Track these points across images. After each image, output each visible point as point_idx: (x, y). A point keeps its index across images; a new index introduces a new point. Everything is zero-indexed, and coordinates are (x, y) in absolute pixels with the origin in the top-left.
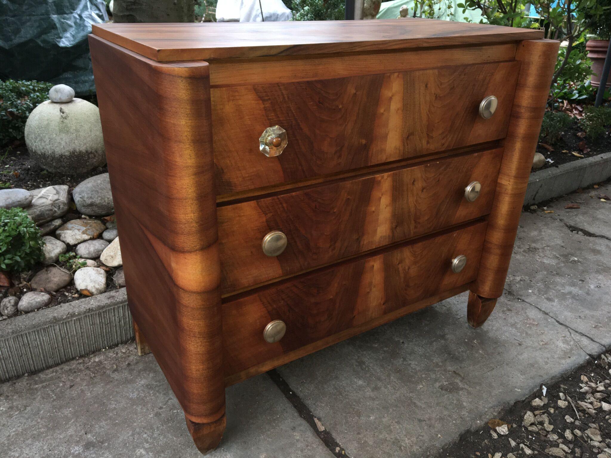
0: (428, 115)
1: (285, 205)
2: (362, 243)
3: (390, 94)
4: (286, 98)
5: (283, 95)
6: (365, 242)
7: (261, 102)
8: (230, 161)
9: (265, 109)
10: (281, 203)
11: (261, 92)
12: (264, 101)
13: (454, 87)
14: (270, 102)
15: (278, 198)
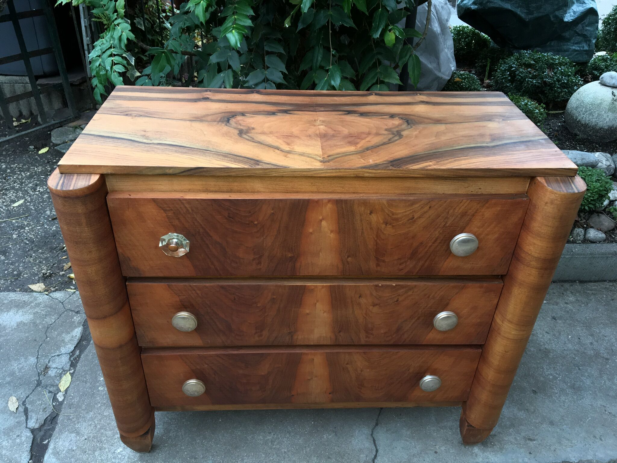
0: (376, 241)
1: (198, 292)
2: (295, 337)
3: (321, 218)
4: (190, 211)
5: (186, 207)
6: (300, 337)
7: (162, 211)
8: (136, 253)
9: (168, 217)
10: (194, 290)
11: (161, 204)
12: (165, 211)
13: (414, 218)
14: (172, 212)
15: (190, 286)
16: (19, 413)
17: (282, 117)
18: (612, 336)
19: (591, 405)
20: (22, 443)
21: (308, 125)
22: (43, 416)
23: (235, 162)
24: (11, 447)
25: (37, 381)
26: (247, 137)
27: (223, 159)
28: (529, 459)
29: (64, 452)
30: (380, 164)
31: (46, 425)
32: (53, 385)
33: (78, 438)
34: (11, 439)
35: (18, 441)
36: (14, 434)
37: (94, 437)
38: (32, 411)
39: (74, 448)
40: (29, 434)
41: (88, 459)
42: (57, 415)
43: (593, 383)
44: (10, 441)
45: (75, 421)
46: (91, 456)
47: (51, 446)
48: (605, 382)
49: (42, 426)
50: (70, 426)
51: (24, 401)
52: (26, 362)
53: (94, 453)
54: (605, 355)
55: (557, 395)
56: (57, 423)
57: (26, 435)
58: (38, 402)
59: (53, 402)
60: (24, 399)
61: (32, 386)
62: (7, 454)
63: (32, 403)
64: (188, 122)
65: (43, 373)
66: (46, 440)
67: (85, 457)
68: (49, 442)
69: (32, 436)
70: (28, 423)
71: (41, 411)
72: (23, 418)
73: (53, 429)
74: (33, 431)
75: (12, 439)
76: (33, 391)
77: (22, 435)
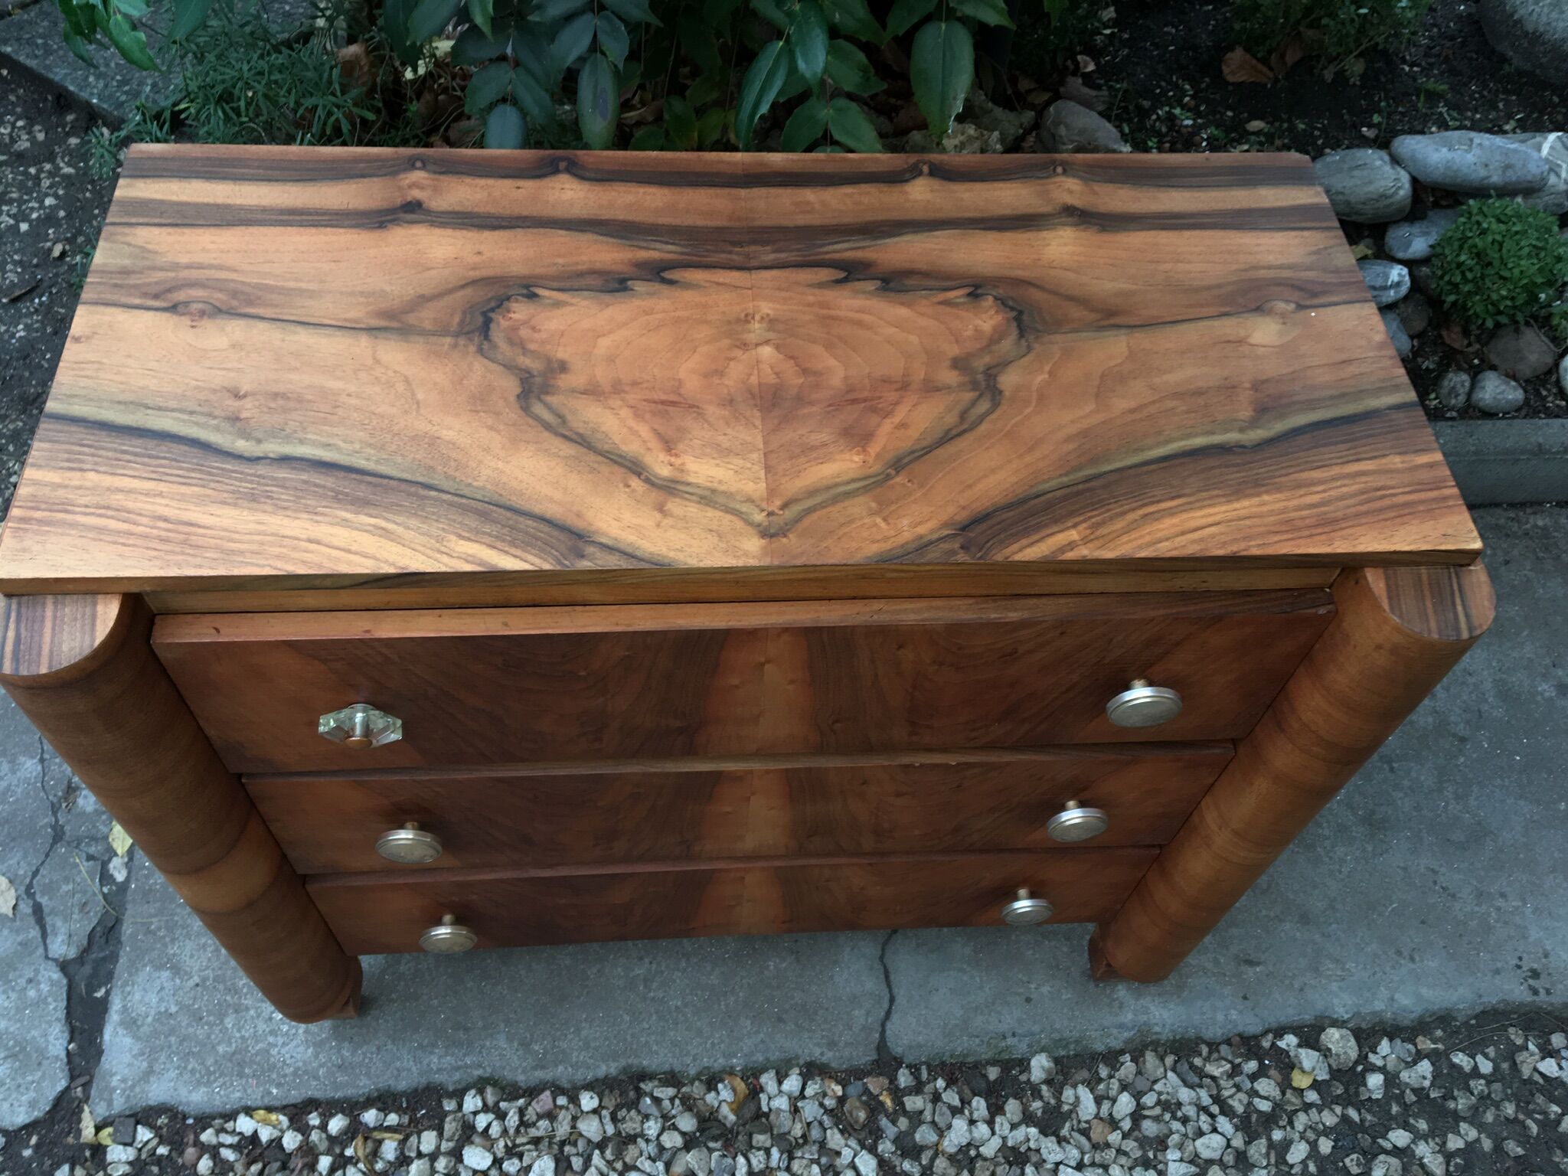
0: (910, 694)
2: (697, 848)
3: (762, 659)
4: (395, 659)
5: (382, 654)
6: (708, 848)
7: (316, 661)
8: (257, 734)
9: (336, 672)
10: (427, 787)
11: (311, 650)
12: (323, 661)
13: (1016, 652)
14: (345, 662)
15: (416, 781)
16: (22, 920)
17: (648, 303)
18: (1485, 673)
19: (1405, 869)
20: (42, 1001)
21: (726, 342)
22: (83, 925)
23: (513, 543)
24: (18, 1010)
25: (53, 828)
26: (546, 416)
27: (478, 532)
28: (1241, 1012)
29: (150, 1019)
30: (931, 543)
31: (95, 948)
32: (94, 839)
33: (178, 981)
34: (13, 989)
35: (32, 993)
36: (20, 976)
37: (216, 979)
38: (53, 911)
39: (173, 1009)
40: (57, 975)
41: (209, 1037)
42: (118, 921)
43: (1418, 808)
44: (13, 996)
45: (164, 937)
46: (217, 1029)
47: (116, 1004)
48: (1447, 803)
49: (85, 951)
50: (154, 949)
51: (30, 886)
52: (14, 772)
53: (222, 1022)
54: (1462, 729)
55: (1327, 843)
56: (120, 942)
57: (50, 979)
58: (65, 888)
59: (102, 885)
60: (28, 881)
61: (43, 842)
62: (12, 1029)
63: (50, 889)
64: (364, 341)
65: (64, 805)
66: (100, 987)
67: (201, 1032)
68: (108, 993)
69: (65, 981)
70: (50, 947)
71: (77, 911)
72: (35, 933)
73: (114, 958)
74: (64, 966)
75: (17, 988)
76: (47, 855)
77: (40, 977)
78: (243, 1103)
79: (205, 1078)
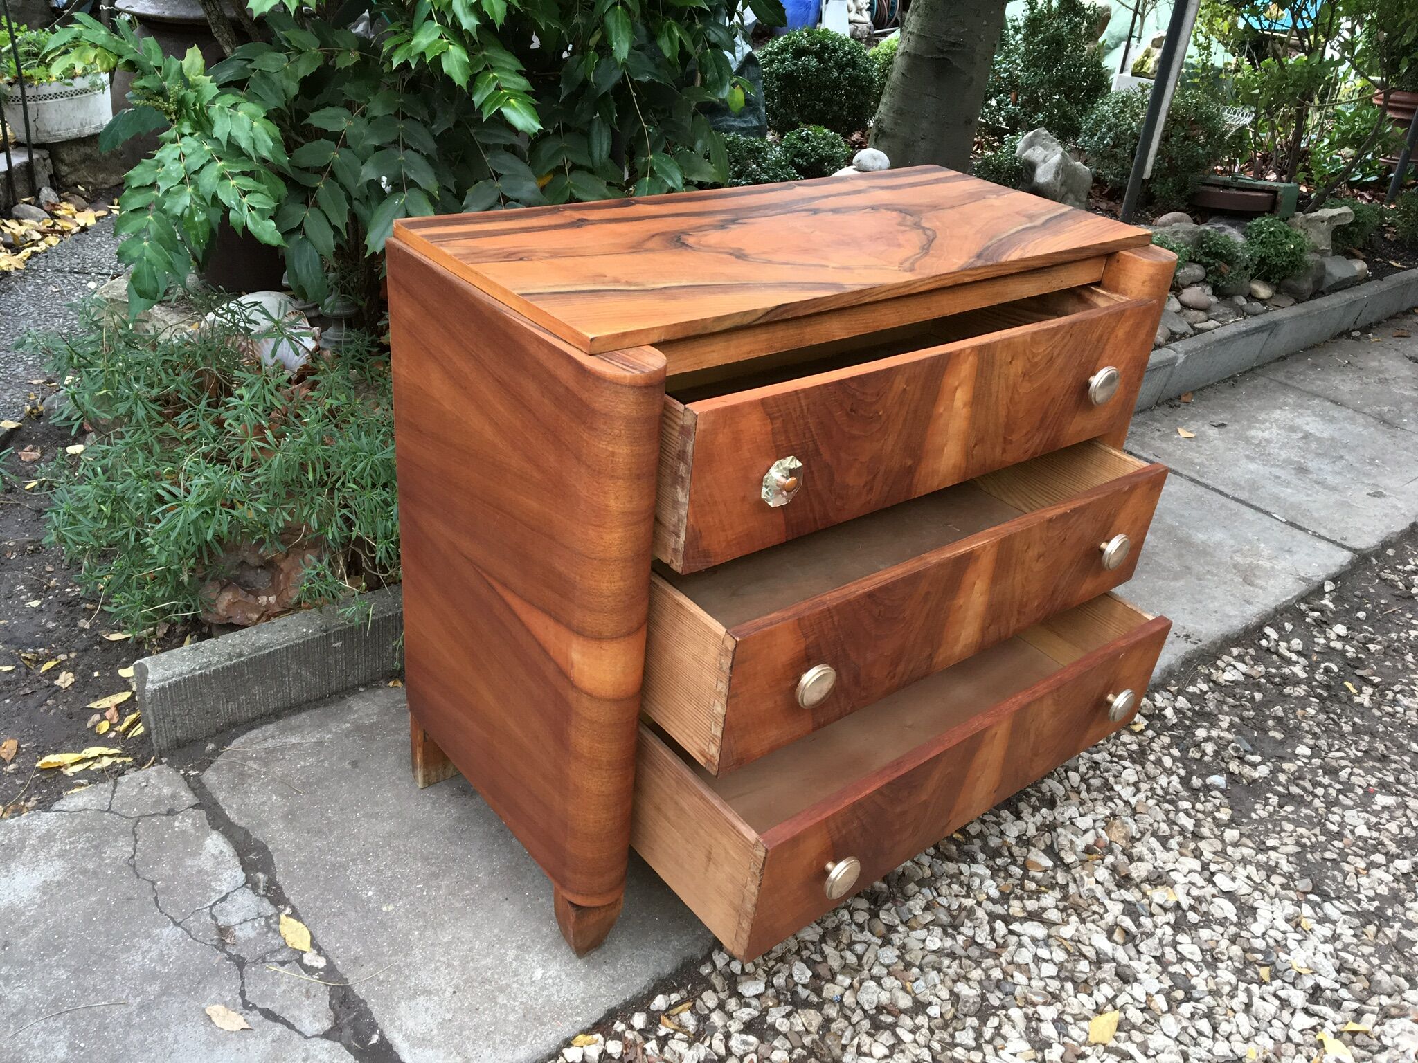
0: (1008, 408)
3: (957, 383)
4: (806, 411)
5: (801, 406)
7: (769, 421)
9: (774, 433)
11: (771, 407)
12: (773, 420)
14: (782, 419)
16: (258, 1026)
22: (319, 1005)
25: (230, 959)
29: (435, 1031)
31: (343, 1014)
32: (275, 951)
33: (436, 998)
37: (465, 982)
38: (283, 1009)
39: (449, 1016)
40: (327, 1044)
42: (347, 988)
45: (397, 979)
46: (497, 1009)
47: (396, 1038)
49: (337, 1020)
50: (396, 990)
51: (246, 1003)
52: (156, 942)
53: (496, 1003)
56: (362, 1001)
57: (323, 1049)
58: (279, 990)
59: (310, 975)
60: (239, 1001)
61: (230, 972)
63: (266, 996)
65: (226, 942)
66: (371, 1036)
67: (486, 1017)
68: (381, 1036)
69: (338, 1044)
71: (304, 999)
72: (279, 1029)
73: (365, 1013)
74: (328, 1036)
76: (242, 978)
77: (312, 1052)
78: (562, 1038)
79: (518, 1040)
